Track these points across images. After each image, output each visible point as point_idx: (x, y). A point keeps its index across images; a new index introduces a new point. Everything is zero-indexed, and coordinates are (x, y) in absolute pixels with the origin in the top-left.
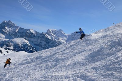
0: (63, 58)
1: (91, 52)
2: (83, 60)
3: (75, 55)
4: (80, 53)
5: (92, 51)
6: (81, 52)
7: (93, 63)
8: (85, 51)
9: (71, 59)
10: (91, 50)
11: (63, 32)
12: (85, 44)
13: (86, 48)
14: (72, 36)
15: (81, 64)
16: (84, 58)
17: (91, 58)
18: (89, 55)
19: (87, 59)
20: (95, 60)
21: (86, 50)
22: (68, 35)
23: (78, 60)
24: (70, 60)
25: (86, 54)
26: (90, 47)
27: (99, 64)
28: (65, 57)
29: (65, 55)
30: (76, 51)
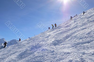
0: (3, 57)
1: (20, 53)
2: (15, 58)
3: (11, 55)
4: (14, 53)
5: (21, 52)
6: (15, 53)
7: (21, 59)
8: (17, 52)
9: (8, 58)
10: (21, 51)
11: (4, 40)
12: (17, 48)
13: (18, 50)
14: (11, 42)
15: (14, 60)
16: (16, 57)
17: (20, 57)
18: (19, 55)
19: (18, 57)
20: (22, 57)
21: (18, 52)
22: (8, 42)
23: (12, 58)
24: (7, 58)
25: (17, 54)
26: (21, 49)
27: (24, 60)
29: (4, 56)
30: (12, 52)
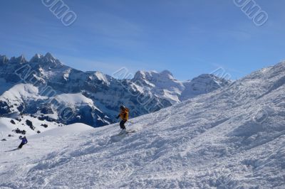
0: (173, 138)
1: (240, 124)
2: (222, 142)
3: (202, 132)
4: (213, 125)
5: (244, 121)
6: (217, 123)
7: (247, 149)
8: (226, 120)
9: (194, 140)
10: (240, 117)
11: (171, 77)
12: (224, 104)
13: (229, 114)
14: (193, 85)
15: (218, 151)
16: (223, 138)
17: (242, 139)
18: (237, 130)
19: (231, 141)
20: (250, 142)
21: (228, 119)
22: (184, 84)
23: (209, 143)
24: (190, 142)
25: (228, 128)
26: (239, 111)
27: (260, 151)
28: (179, 137)
29: (177, 132)
30: (204, 121)
